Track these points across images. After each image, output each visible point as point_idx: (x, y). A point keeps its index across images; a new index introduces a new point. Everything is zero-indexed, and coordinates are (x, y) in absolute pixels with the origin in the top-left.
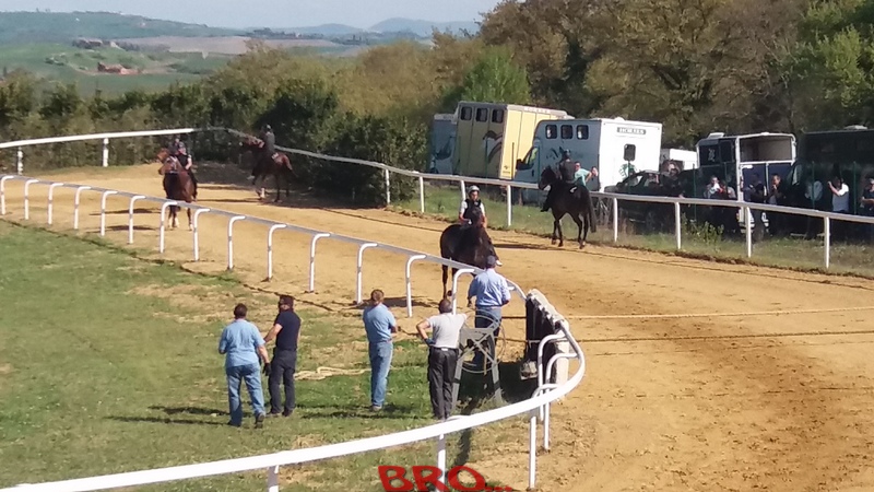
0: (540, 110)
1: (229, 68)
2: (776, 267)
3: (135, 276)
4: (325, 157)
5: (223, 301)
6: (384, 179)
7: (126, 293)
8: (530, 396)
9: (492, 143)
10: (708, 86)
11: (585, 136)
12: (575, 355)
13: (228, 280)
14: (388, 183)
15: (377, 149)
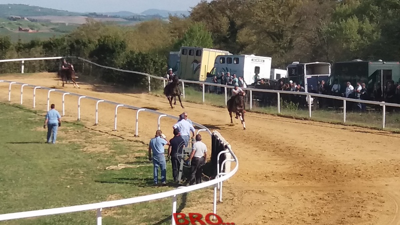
0: (217, 51)
1: (78, 31)
2: (322, 122)
3: (36, 122)
4: (122, 70)
5: (76, 134)
6: (148, 81)
7: (32, 130)
8: (214, 178)
9: (196, 65)
10: (291, 41)
11: (238, 63)
12: (234, 160)
13: (77, 125)
14: (150, 82)
15: (144, 67)
